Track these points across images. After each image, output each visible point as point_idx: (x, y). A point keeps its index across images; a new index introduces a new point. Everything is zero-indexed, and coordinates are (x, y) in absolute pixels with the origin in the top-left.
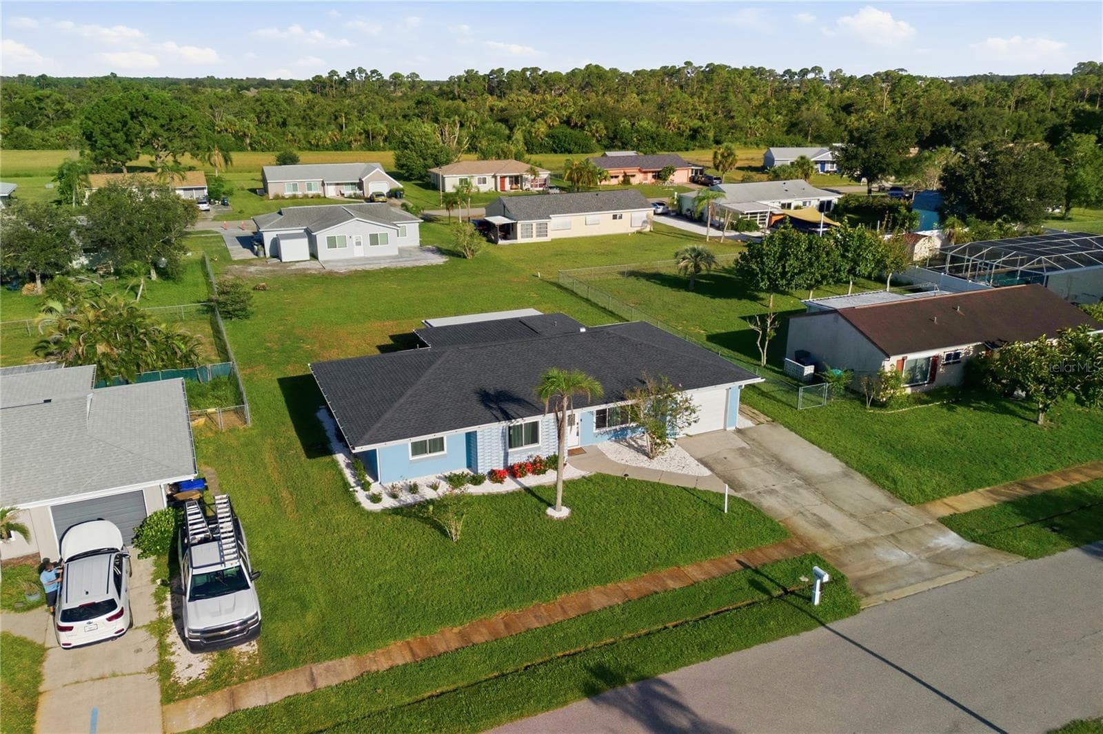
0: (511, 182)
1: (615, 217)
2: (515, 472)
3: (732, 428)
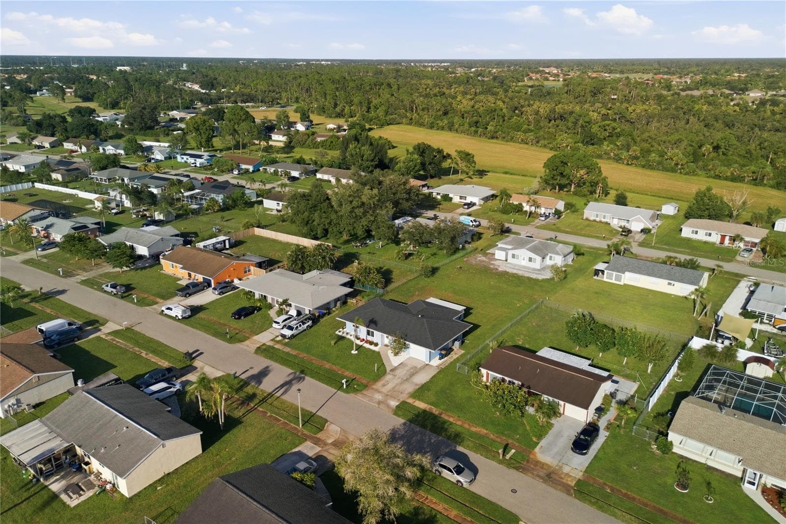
0: (730, 240)
1: (670, 284)
2: (367, 342)
3: (427, 363)
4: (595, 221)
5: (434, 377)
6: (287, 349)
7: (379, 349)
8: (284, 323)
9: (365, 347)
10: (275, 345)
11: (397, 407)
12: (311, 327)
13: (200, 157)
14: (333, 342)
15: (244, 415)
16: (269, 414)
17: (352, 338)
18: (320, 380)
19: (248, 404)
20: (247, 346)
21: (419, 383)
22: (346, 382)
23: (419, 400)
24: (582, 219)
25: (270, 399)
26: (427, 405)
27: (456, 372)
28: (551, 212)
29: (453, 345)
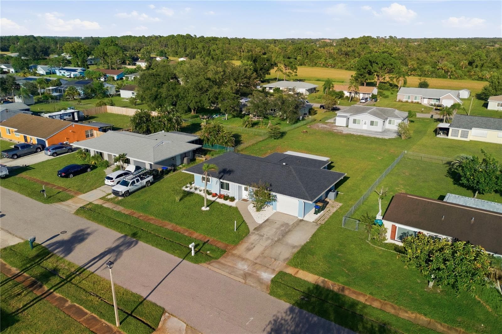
2: (220, 197)
3: (301, 218)
4: (407, 102)
5: (314, 235)
6: (119, 208)
7: (236, 203)
8: (118, 179)
9: (218, 203)
10: (104, 203)
11: (273, 281)
12: (152, 183)
13: (75, 71)
14: (177, 198)
15: (26, 307)
16: (69, 303)
17: (202, 193)
18: (158, 245)
19: (41, 286)
20: (68, 206)
21: (296, 244)
22: (195, 247)
23: (303, 268)
24: (395, 101)
25: (78, 278)
26: (316, 277)
27: (341, 228)
28: (368, 97)
29: (326, 197)
